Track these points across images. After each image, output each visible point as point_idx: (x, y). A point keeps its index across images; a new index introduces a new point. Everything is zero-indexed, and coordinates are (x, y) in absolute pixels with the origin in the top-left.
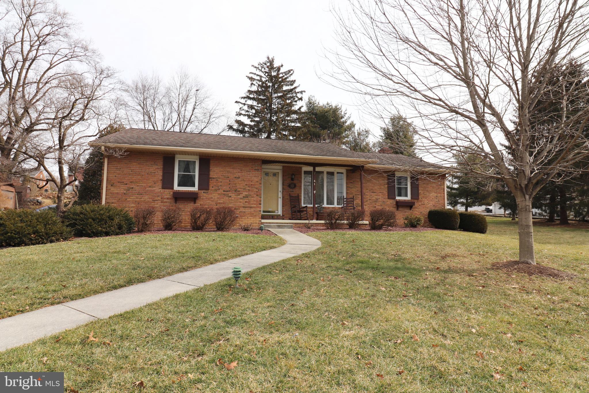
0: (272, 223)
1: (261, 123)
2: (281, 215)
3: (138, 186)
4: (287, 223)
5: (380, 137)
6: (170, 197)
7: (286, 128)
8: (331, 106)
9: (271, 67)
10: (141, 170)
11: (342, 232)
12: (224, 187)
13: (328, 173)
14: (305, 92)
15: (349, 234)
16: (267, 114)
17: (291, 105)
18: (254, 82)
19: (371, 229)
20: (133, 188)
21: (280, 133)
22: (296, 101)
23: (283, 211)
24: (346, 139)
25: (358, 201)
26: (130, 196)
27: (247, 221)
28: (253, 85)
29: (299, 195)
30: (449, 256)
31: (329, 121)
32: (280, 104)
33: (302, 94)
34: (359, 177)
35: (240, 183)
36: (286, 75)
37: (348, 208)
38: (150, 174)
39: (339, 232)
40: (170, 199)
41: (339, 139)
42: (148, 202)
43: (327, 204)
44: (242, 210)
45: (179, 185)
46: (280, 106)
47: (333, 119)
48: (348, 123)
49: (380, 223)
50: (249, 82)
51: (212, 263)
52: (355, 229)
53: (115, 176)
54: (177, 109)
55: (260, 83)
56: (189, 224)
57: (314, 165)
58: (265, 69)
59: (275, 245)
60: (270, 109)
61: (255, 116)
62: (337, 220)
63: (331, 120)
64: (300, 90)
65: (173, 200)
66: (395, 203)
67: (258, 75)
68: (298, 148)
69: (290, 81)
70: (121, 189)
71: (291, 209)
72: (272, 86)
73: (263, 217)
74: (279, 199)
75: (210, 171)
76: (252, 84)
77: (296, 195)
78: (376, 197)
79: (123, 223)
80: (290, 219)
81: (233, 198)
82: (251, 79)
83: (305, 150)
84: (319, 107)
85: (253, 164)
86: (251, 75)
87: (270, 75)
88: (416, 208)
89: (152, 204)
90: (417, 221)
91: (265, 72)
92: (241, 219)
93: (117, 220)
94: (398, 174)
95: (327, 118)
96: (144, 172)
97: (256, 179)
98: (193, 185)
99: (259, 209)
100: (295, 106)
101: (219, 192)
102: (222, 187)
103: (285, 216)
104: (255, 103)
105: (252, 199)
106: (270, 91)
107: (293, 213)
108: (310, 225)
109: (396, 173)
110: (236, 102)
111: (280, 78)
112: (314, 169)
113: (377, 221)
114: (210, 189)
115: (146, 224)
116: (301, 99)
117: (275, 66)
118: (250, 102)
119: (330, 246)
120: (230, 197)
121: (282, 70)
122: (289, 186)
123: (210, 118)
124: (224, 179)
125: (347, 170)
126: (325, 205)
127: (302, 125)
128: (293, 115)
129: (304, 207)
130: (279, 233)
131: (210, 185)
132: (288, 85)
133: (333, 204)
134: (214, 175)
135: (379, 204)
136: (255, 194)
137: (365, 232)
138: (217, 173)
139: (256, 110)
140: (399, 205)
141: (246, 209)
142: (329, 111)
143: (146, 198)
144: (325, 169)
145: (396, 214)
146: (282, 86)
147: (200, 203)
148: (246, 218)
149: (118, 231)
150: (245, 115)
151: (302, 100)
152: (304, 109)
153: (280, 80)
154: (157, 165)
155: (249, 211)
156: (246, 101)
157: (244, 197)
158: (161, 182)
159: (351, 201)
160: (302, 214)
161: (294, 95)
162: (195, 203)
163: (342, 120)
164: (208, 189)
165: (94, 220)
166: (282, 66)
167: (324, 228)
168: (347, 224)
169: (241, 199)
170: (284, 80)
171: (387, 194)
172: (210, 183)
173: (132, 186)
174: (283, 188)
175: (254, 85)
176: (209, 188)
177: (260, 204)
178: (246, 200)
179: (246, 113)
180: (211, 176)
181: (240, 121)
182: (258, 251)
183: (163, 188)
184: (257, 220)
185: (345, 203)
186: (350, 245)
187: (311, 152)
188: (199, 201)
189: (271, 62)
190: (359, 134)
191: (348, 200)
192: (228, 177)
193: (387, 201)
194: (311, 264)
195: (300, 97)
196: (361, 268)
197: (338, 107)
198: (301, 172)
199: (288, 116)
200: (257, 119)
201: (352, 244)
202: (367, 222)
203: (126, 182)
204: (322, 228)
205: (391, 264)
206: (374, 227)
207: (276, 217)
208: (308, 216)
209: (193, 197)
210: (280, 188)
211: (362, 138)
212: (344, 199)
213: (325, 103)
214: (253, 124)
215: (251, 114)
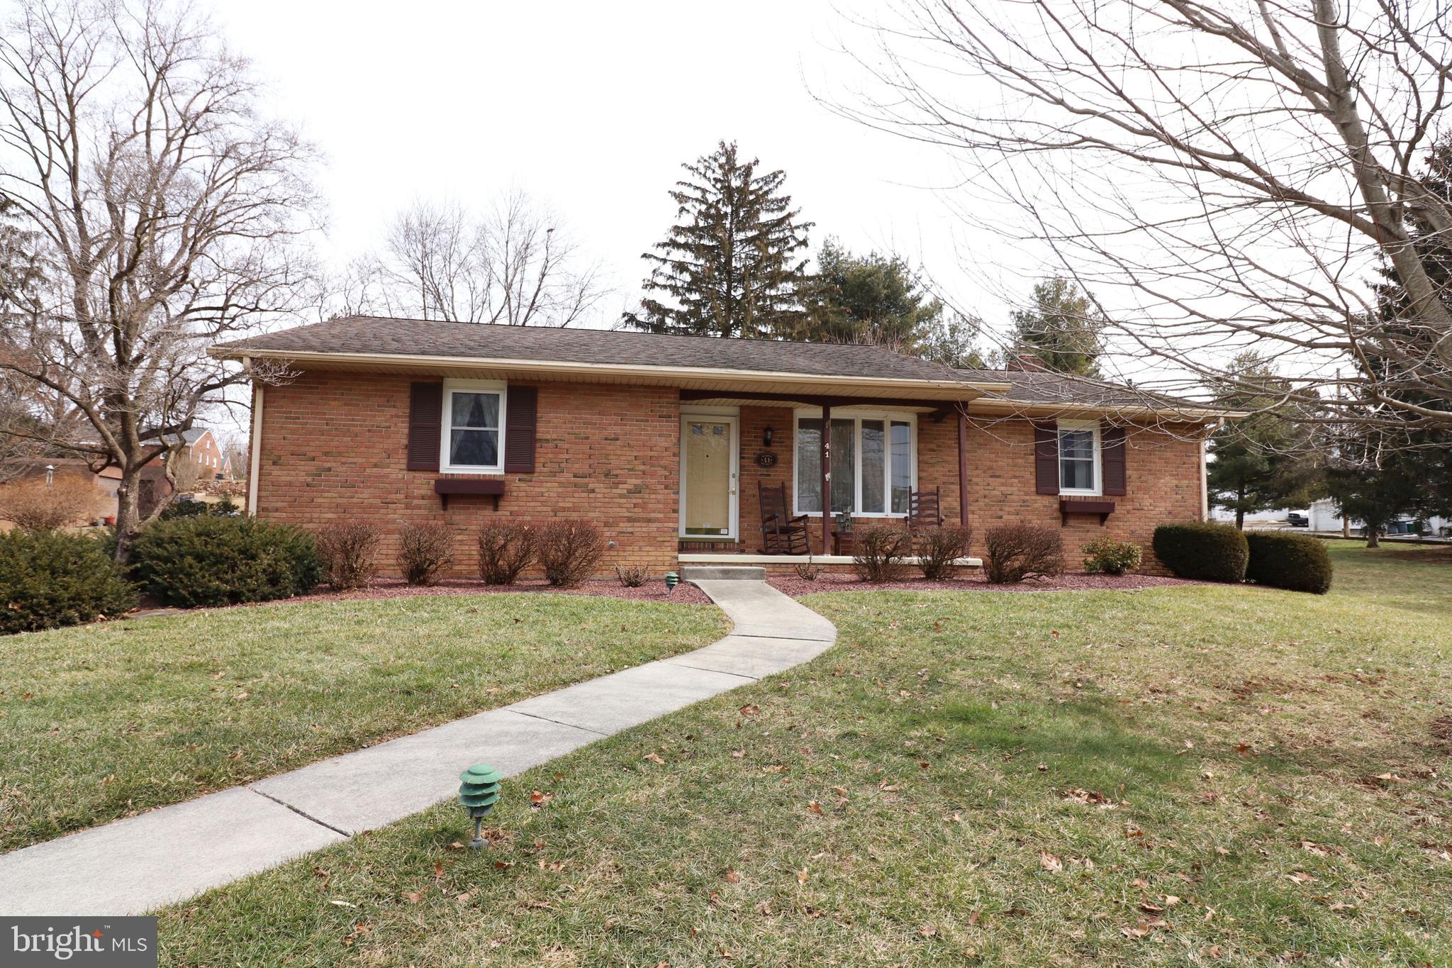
0: (709, 563)
1: (705, 305)
2: (737, 541)
3: (343, 463)
4: (751, 564)
5: (1008, 335)
6: (429, 493)
7: (767, 315)
8: (881, 259)
9: (730, 166)
10: (353, 420)
11: (903, 592)
12: (576, 466)
13: (866, 424)
14: (814, 224)
15: (924, 600)
16: (720, 283)
17: (778, 258)
18: (688, 206)
19: (989, 583)
20: (329, 470)
21: (752, 328)
22: (791, 249)
23: (741, 530)
24: (921, 342)
25: (950, 501)
26: (323, 491)
27: (638, 558)
28: (684, 212)
29: (787, 484)
30: (1258, 688)
31: (875, 299)
32: (753, 258)
33: (807, 230)
34: (954, 435)
35: (619, 452)
36: (766, 183)
37: (922, 519)
38: (375, 431)
39: (894, 590)
40: (430, 498)
41: (903, 341)
42: (371, 506)
43: (864, 510)
44: (625, 526)
45: (457, 459)
46: (752, 262)
47: (885, 291)
48: (925, 302)
49: (1017, 564)
50: (677, 206)
51: (459, 715)
52: (941, 580)
53: (284, 438)
54: (503, 278)
55: (703, 207)
56: (476, 567)
57: (826, 400)
58: (714, 171)
59: (693, 640)
60: (726, 269)
61: (689, 290)
62: (889, 555)
63: (880, 294)
64: (803, 222)
65: (438, 501)
66: (1056, 506)
67: (697, 188)
68: (783, 357)
69: (777, 200)
70: (299, 473)
71: (764, 522)
72: (732, 215)
73: (684, 547)
74: (731, 496)
75: (536, 421)
76: (682, 209)
77: (778, 486)
78: (1002, 488)
79: (283, 566)
80: (760, 552)
81: (599, 496)
82: (681, 198)
83: (801, 362)
84: (851, 263)
85: (656, 400)
86: (678, 189)
87: (725, 187)
88: (1118, 519)
89: (382, 511)
90: (1124, 556)
91: (714, 179)
92: (621, 553)
93: (265, 560)
94: (1064, 426)
95: (871, 290)
96: (361, 426)
97: (663, 442)
98: (494, 462)
99: (671, 525)
100: (790, 262)
101: (562, 478)
102: (569, 465)
103: (748, 542)
104: (688, 257)
105: (653, 496)
106: (728, 226)
107: (769, 536)
108: (812, 569)
109: (1059, 422)
110: (645, 256)
111: (752, 193)
112: (826, 413)
113: (1008, 558)
114: (537, 470)
115: (352, 570)
116: (804, 243)
117: (738, 164)
118: (678, 255)
119: (862, 644)
120: (593, 491)
121: (757, 173)
122: (759, 460)
123: (581, 297)
124: (576, 443)
125: (920, 416)
126: (858, 513)
127: (808, 308)
128: (784, 284)
129: (800, 519)
130: (722, 594)
131: (537, 460)
132: (773, 210)
133: (881, 510)
134: (548, 432)
135: (1011, 509)
136: (659, 483)
137: (970, 591)
138: (557, 427)
139: (692, 274)
140: (1068, 511)
141: (636, 524)
142: (877, 272)
143: (365, 495)
144: (857, 414)
145: (1062, 536)
146: (758, 211)
147: (509, 508)
148: (636, 548)
149: (267, 589)
150: (665, 287)
151: (807, 245)
152: (812, 269)
153: (752, 197)
154: (394, 407)
155: (644, 529)
156: (668, 254)
157: (629, 492)
158: (406, 451)
159: (932, 501)
160: (792, 538)
161: (788, 233)
162: (496, 508)
163: (909, 295)
164: (531, 471)
165: (200, 558)
166: (757, 162)
167: (854, 577)
168: (919, 566)
169: (621, 496)
170: (761, 197)
171: (1034, 482)
172: (537, 455)
173: (329, 465)
174: (742, 467)
175: (688, 211)
176: (534, 467)
177: (676, 511)
178: (635, 501)
179: (669, 282)
180: (539, 436)
181: (654, 301)
182: (631, 665)
183: (409, 470)
184: (667, 554)
185: (914, 505)
186: (926, 641)
187: (818, 366)
188: (507, 503)
189: (730, 154)
190: (954, 329)
191: (923, 499)
192: (587, 438)
193: (1035, 501)
194: (787, 722)
195: (801, 239)
196: (963, 746)
197: (899, 262)
198: (791, 422)
199: (771, 286)
200: (695, 297)
201: (933, 634)
202: (978, 561)
203: (313, 454)
204: (847, 577)
205: (1068, 724)
206: (999, 575)
207: (722, 546)
208: (810, 544)
209: (490, 494)
210: (734, 468)
211: (961, 338)
212: (911, 495)
213: (867, 255)
214: (684, 308)
215: (679, 284)
